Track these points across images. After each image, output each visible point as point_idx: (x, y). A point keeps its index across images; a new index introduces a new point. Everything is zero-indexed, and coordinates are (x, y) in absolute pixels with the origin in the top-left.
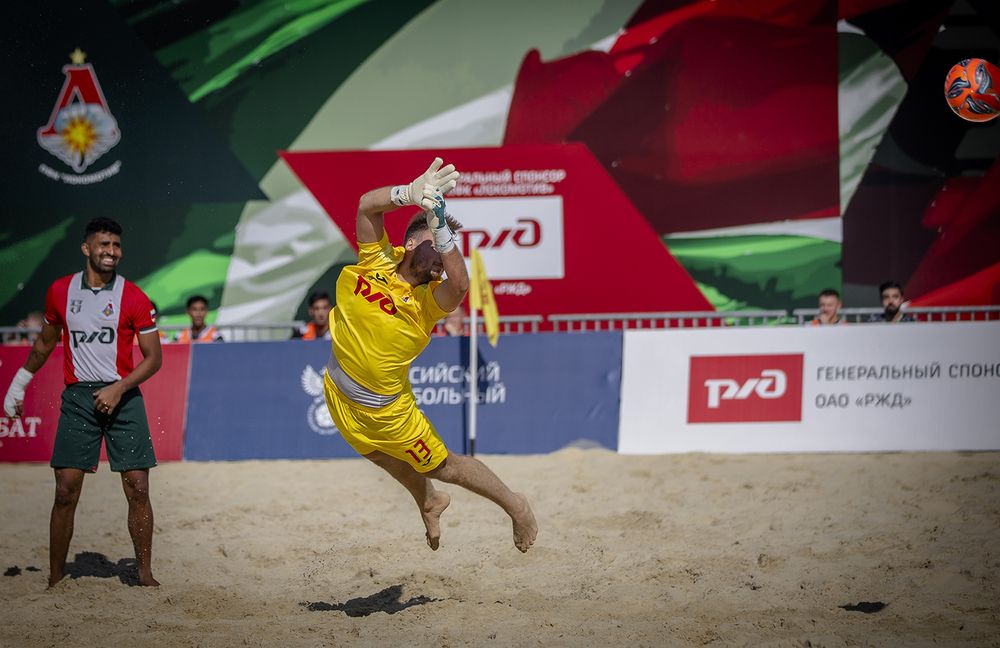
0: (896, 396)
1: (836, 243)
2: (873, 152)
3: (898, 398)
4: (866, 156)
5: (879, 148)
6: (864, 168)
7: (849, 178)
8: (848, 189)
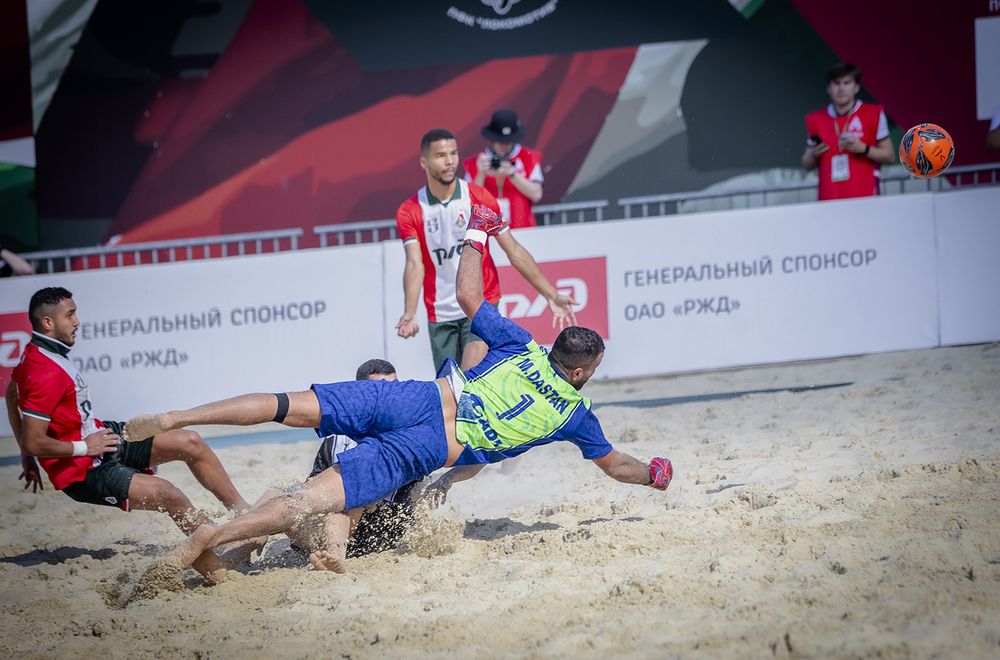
0: (168, 352)
1: (29, 168)
2: (69, 54)
3: (171, 354)
4: (61, 58)
5: (76, 48)
6: (60, 74)
7: (42, 87)
8: (41, 101)
